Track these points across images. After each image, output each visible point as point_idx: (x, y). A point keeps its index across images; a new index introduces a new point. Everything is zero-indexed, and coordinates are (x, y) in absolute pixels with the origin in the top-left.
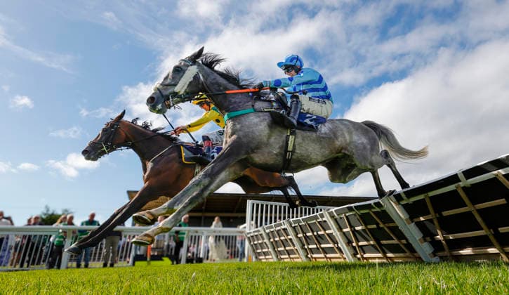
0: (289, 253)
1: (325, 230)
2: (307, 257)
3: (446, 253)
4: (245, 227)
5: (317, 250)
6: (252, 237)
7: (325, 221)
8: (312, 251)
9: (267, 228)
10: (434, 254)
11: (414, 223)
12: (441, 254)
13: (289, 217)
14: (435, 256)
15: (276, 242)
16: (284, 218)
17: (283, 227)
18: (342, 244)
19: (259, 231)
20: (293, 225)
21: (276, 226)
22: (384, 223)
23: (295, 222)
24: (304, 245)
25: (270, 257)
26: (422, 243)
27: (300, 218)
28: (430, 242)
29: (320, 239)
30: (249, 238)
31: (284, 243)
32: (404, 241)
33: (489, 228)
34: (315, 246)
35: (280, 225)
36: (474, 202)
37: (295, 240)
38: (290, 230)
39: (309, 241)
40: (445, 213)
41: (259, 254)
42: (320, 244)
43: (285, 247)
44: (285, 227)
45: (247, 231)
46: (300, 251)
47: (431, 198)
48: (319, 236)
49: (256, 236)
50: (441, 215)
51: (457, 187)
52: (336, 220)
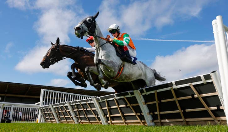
0: (67, 119)
1: (91, 108)
2: (78, 122)
3: (158, 121)
4: (39, 104)
5: (85, 118)
6: (44, 109)
7: (93, 103)
8: (81, 118)
9: (54, 105)
10: (153, 121)
11: (146, 105)
12: (155, 121)
13: (69, 100)
14: (153, 122)
15: (59, 113)
16: (67, 101)
17: (65, 105)
18: (101, 115)
19: (48, 107)
20: (71, 105)
21: (60, 104)
22: (130, 104)
23: (73, 103)
24: (77, 115)
25: (54, 121)
26: (148, 115)
27: (77, 101)
28: (152, 115)
29: (88, 112)
30: (41, 110)
31: (65, 114)
32: (139, 114)
33: (182, 109)
34: (84, 116)
35: (64, 104)
36: (177, 97)
37: (72, 113)
38: (69, 107)
39: (80, 113)
40: (163, 101)
41: (47, 119)
42: (87, 115)
43: (64, 116)
44: (67, 105)
45: (40, 106)
46: (74, 118)
47: (158, 93)
48: (87, 111)
49: (46, 109)
50: (160, 101)
51: (171, 88)
52: (100, 103)
